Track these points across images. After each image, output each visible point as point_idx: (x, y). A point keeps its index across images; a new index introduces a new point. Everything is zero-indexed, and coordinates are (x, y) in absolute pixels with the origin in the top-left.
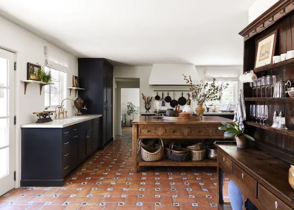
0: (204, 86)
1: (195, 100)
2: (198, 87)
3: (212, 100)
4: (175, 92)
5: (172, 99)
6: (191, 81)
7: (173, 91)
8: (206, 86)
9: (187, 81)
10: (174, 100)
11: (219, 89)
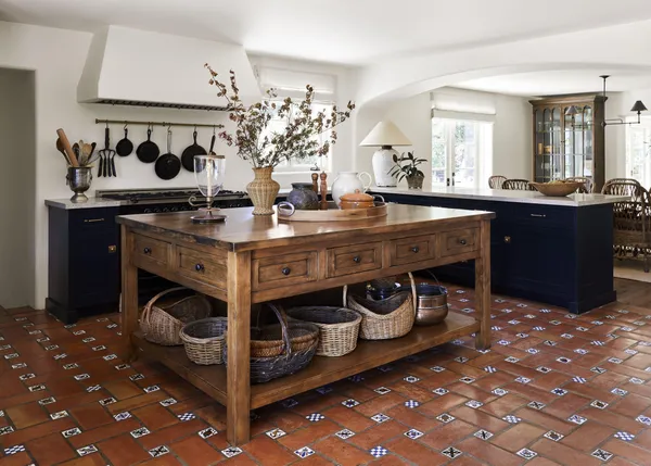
0: (278, 108)
1: (248, 154)
2: (261, 112)
3: (302, 155)
4: (172, 128)
5: (163, 151)
6: (236, 90)
7: (164, 124)
8: (284, 108)
9: (219, 90)
10: (169, 155)
11: (324, 121)
